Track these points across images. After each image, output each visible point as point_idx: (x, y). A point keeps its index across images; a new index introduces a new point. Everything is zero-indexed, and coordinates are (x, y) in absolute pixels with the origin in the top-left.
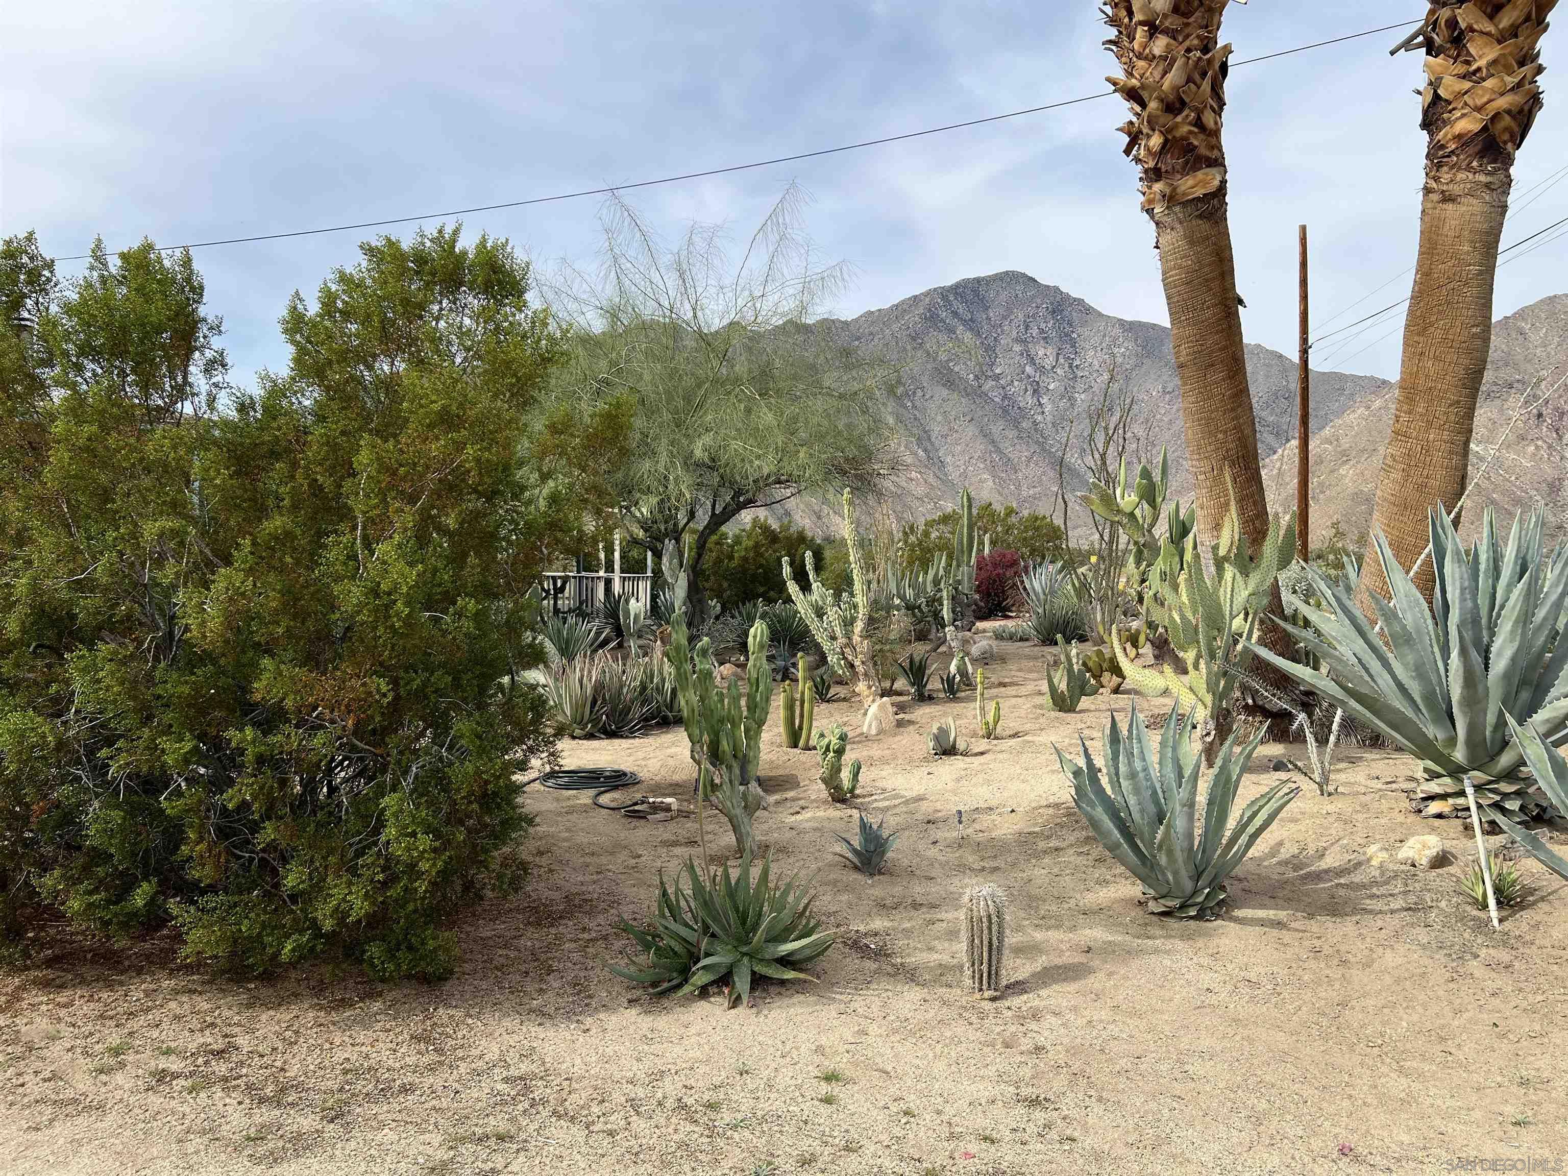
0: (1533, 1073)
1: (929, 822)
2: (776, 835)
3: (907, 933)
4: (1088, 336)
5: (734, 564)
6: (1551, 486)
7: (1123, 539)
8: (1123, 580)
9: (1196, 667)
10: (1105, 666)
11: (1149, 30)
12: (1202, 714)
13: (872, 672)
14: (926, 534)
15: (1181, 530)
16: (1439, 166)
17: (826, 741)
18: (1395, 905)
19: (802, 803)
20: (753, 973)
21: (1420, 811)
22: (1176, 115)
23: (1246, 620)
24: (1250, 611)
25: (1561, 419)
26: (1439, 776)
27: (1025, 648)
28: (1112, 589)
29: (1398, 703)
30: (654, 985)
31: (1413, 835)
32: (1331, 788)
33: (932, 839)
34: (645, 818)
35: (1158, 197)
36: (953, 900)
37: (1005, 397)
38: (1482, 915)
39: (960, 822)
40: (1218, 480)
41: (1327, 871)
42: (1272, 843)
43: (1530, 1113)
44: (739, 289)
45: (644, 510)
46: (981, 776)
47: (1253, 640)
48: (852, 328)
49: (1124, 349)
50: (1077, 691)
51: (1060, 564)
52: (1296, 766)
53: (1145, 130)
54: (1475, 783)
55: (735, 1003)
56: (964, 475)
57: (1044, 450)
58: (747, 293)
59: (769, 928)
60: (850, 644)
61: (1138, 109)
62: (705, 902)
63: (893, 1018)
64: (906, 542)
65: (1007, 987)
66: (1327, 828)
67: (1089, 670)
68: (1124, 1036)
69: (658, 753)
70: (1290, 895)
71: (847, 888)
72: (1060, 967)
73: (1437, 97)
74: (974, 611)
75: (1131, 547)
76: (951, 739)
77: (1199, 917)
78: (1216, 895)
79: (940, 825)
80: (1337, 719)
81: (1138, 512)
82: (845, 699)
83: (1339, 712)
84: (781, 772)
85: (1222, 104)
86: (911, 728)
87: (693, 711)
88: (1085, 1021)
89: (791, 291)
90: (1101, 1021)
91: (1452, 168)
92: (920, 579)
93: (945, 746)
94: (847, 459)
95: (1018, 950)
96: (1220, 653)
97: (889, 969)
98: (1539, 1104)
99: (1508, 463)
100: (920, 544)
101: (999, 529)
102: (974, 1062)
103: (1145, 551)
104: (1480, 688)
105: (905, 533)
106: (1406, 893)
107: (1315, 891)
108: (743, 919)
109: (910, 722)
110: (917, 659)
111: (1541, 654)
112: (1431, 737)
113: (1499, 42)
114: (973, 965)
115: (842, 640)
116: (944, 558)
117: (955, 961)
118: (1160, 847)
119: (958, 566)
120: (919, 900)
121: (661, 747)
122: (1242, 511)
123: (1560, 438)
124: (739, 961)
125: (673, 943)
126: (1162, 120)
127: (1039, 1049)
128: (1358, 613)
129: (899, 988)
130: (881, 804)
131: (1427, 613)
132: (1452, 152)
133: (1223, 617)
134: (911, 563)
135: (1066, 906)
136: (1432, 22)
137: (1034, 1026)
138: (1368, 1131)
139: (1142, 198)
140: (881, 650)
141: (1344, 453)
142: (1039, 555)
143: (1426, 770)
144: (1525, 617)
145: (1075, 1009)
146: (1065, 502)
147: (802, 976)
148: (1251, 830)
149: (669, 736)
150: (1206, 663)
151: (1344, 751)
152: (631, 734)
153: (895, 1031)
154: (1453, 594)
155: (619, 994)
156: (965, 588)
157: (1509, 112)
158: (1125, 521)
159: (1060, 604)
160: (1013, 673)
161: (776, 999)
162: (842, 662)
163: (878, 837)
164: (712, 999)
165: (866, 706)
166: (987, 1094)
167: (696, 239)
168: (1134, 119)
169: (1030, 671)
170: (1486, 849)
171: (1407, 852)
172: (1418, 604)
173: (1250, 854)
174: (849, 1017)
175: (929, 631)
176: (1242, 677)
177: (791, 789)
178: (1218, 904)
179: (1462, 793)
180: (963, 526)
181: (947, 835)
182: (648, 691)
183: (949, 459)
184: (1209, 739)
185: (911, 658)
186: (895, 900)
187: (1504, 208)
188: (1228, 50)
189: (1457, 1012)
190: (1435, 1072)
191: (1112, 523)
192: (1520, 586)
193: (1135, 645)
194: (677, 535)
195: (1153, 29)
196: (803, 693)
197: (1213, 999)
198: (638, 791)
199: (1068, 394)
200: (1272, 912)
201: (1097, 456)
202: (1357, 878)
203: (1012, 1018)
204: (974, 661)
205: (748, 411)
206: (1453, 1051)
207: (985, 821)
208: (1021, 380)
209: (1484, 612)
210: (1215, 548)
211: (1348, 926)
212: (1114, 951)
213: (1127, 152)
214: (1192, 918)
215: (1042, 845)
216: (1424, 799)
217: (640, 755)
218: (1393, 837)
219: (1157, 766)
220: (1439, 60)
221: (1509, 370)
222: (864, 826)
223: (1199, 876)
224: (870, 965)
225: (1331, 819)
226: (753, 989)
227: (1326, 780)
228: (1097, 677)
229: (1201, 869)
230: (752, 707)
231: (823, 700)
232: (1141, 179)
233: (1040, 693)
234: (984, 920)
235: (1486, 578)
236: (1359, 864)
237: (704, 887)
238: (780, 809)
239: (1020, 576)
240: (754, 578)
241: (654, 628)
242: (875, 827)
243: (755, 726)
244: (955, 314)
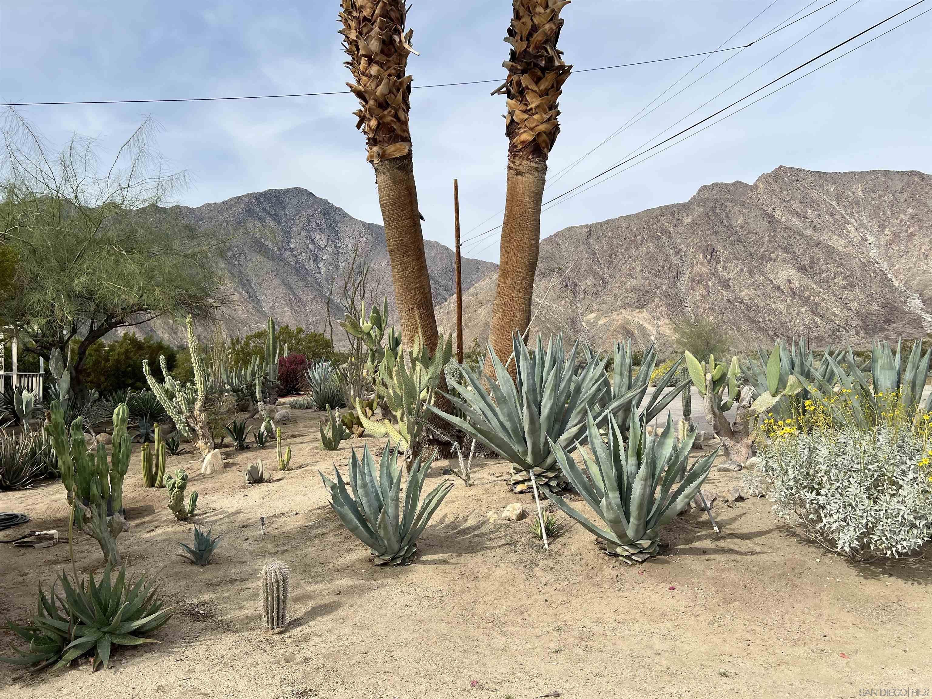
0: (563, 623)
1: (243, 527)
2: (135, 548)
3: (226, 600)
4: (344, 229)
5: (108, 365)
6: (572, 320)
7: (365, 347)
8: (365, 371)
9: (402, 420)
10: (355, 421)
11: (368, 60)
12: (405, 446)
13: (208, 433)
14: (247, 344)
15: (396, 343)
16: (515, 156)
17: (173, 481)
18: (500, 543)
19: (156, 523)
20: (113, 644)
21: (512, 490)
22: (384, 110)
23: (428, 392)
24: (430, 387)
25: (576, 287)
26: (521, 471)
27: (308, 413)
28: (359, 376)
29: (502, 435)
30: (35, 664)
31: (509, 504)
32: (471, 482)
33: (245, 537)
34: (32, 546)
35: (375, 154)
36: (255, 575)
37: (297, 262)
38: (540, 542)
39: (263, 524)
40: (411, 316)
41: (468, 529)
42: (441, 516)
43: (562, 645)
44: (110, 181)
45: (36, 328)
46: (277, 495)
47: (432, 403)
48: (196, 212)
49: (366, 239)
50: (338, 437)
51: (330, 362)
52: (453, 471)
53: (368, 116)
54: (537, 473)
55: (98, 669)
56: (273, 308)
57: (321, 294)
58: (116, 185)
59: (124, 613)
60: (192, 416)
61: (364, 103)
62: (75, 601)
63: (213, 657)
64: (234, 349)
65: (290, 624)
66: (468, 505)
67: (345, 424)
68: (358, 642)
69: (45, 499)
70: (450, 544)
71: (186, 577)
72: (322, 606)
73: (512, 121)
74: (277, 392)
75: (369, 351)
76: (260, 473)
77: (402, 564)
78: (412, 550)
79: (251, 528)
80: (473, 444)
81: (371, 332)
82: (189, 452)
83: (474, 441)
84: (141, 504)
85: (408, 108)
86: (234, 468)
87: (69, 468)
88: (336, 637)
89: (149, 186)
90: (345, 635)
91: (520, 158)
92: (243, 373)
93: (256, 477)
94: (190, 296)
95: (297, 600)
96: (414, 411)
97: (213, 625)
98: (566, 639)
99: (554, 309)
100: (243, 350)
101: (294, 341)
102: (266, 676)
103: (376, 355)
104: (537, 424)
105: (233, 344)
106: (506, 535)
107: (463, 540)
108: (104, 609)
109: (234, 464)
110: (238, 424)
111: (563, 405)
112: (516, 451)
113: (540, 97)
114: (267, 614)
115: (186, 414)
116: (258, 359)
117: (257, 613)
118: (380, 526)
119: (267, 364)
120: (234, 577)
121: (47, 495)
122: (424, 334)
123: (575, 297)
124: (102, 638)
125: (49, 634)
126: (376, 112)
127: (307, 659)
128: (481, 387)
129: (218, 637)
130: (212, 519)
131: (513, 386)
132: (520, 150)
133: (416, 391)
134: (237, 363)
135: (327, 568)
136: (510, 81)
137: (304, 645)
138: (486, 671)
139: (367, 154)
140: (214, 419)
141: (480, 302)
142: (317, 357)
143: (515, 468)
144: (556, 387)
145: (330, 631)
146: (331, 326)
147: (148, 640)
148: (429, 510)
149: (55, 486)
150: (407, 418)
151: (478, 460)
152: (23, 487)
153: (214, 666)
154: (524, 376)
155: (5, 675)
156: (271, 378)
157: (545, 132)
158: (365, 337)
159: (330, 385)
160: (301, 429)
161: (130, 659)
162: (187, 428)
163: (207, 540)
164: (81, 668)
165: (204, 456)
166: (273, 694)
167: (77, 146)
168: (363, 109)
169: (311, 427)
170: (541, 507)
171: (506, 513)
172: (509, 382)
173: (429, 523)
174: (183, 663)
175: (248, 405)
176: (425, 424)
177: (147, 515)
178: (412, 555)
179: (530, 480)
180: (269, 340)
181: (255, 533)
182: (38, 456)
183: (263, 298)
184: (409, 460)
185: (235, 423)
186: (219, 580)
187: (544, 181)
188: (410, 79)
189: (529, 597)
190: (519, 631)
191: (358, 338)
192: (553, 371)
193: (371, 408)
194: (62, 345)
195: (370, 61)
196: (158, 450)
197: (408, 611)
198: (27, 528)
199: (334, 262)
200: (441, 555)
201: (349, 300)
202: (483, 530)
203: (291, 643)
204: (277, 423)
205: (117, 262)
206: (527, 618)
207: (279, 522)
208: (306, 253)
209: (538, 386)
210: (411, 353)
211: (478, 558)
212: (354, 591)
213: (358, 126)
214: (399, 564)
215: (314, 532)
216: (514, 484)
217: (30, 501)
218: (500, 505)
219: (378, 479)
220: (513, 102)
221: (553, 262)
222: (198, 535)
223: (402, 540)
224: (200, 625)
225: (471, 499)
226: (112, 655)
227: (468, 478)
228: (350, 428)
229: (403, 536)
230: (116, 462)
231: (174, 454)
232: (367, 143)
233: (317, 440)
234: (274, 584)
235: (539, 368)
236: (484, 522)
237: (74, 591)
238: (140, 529)
239: (307, 370)
240: (125, 373)
241: (44, 410)
242: (205, 535)
243: (118, 476)
244: (264, 210)
